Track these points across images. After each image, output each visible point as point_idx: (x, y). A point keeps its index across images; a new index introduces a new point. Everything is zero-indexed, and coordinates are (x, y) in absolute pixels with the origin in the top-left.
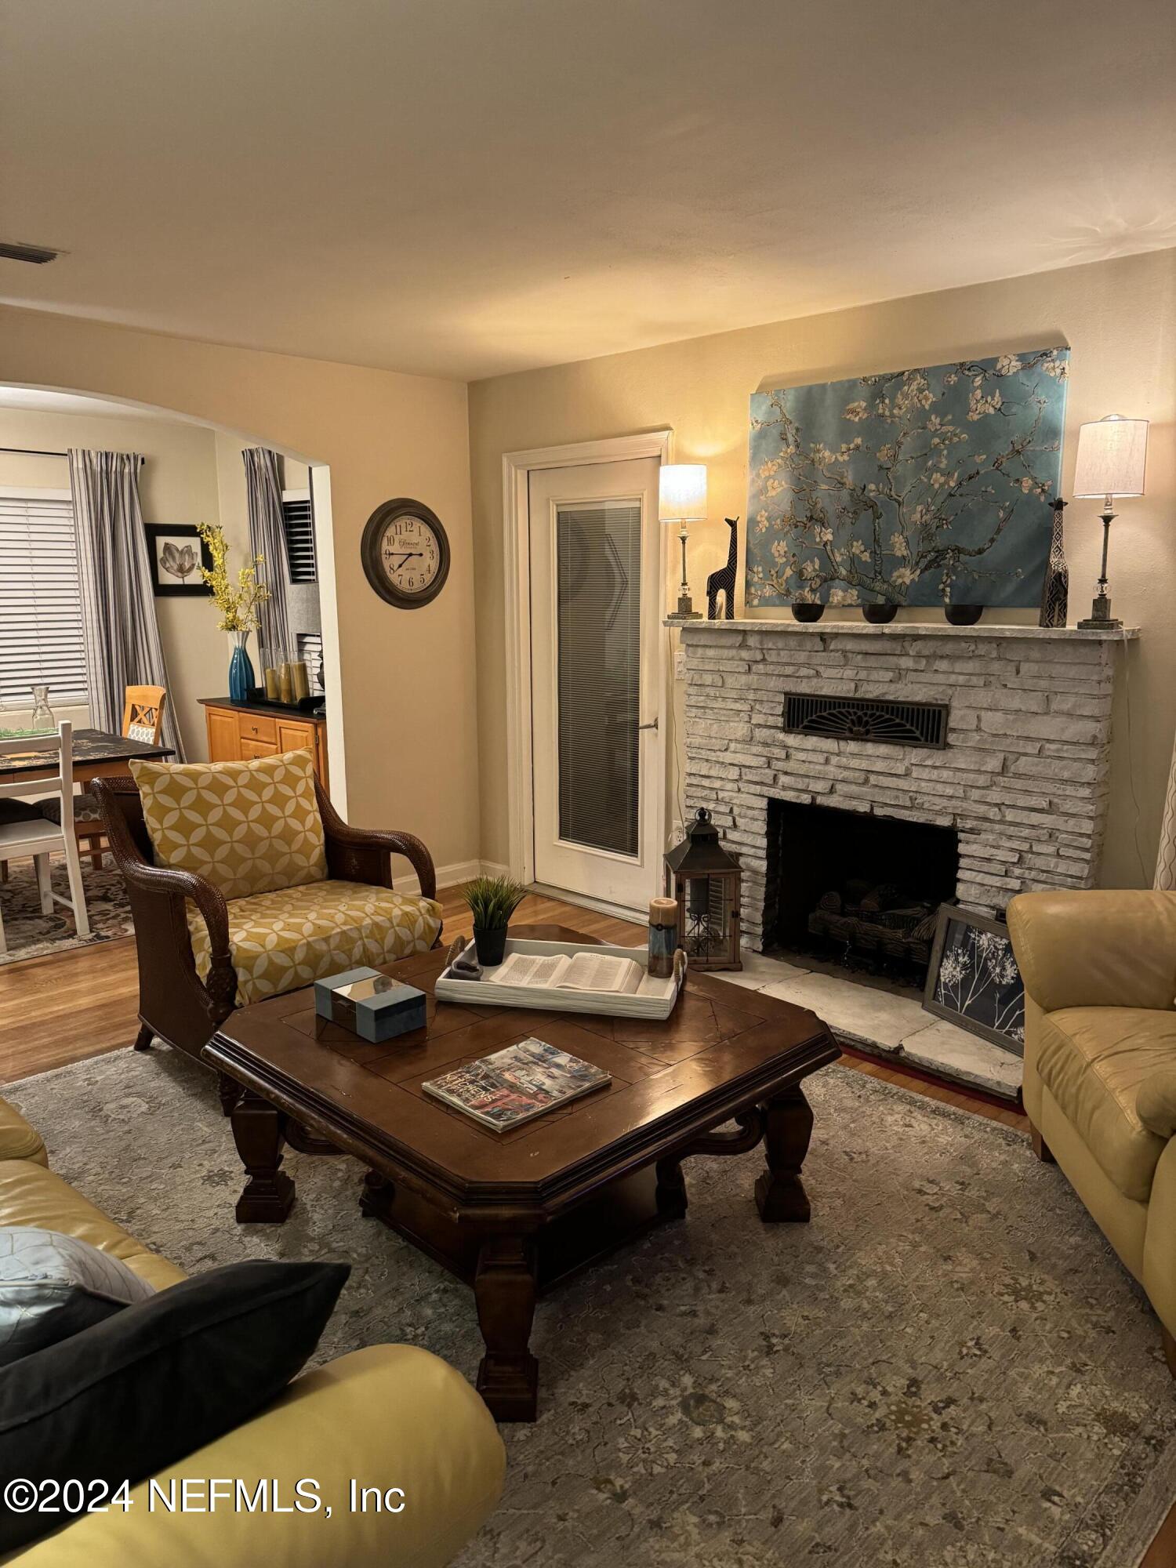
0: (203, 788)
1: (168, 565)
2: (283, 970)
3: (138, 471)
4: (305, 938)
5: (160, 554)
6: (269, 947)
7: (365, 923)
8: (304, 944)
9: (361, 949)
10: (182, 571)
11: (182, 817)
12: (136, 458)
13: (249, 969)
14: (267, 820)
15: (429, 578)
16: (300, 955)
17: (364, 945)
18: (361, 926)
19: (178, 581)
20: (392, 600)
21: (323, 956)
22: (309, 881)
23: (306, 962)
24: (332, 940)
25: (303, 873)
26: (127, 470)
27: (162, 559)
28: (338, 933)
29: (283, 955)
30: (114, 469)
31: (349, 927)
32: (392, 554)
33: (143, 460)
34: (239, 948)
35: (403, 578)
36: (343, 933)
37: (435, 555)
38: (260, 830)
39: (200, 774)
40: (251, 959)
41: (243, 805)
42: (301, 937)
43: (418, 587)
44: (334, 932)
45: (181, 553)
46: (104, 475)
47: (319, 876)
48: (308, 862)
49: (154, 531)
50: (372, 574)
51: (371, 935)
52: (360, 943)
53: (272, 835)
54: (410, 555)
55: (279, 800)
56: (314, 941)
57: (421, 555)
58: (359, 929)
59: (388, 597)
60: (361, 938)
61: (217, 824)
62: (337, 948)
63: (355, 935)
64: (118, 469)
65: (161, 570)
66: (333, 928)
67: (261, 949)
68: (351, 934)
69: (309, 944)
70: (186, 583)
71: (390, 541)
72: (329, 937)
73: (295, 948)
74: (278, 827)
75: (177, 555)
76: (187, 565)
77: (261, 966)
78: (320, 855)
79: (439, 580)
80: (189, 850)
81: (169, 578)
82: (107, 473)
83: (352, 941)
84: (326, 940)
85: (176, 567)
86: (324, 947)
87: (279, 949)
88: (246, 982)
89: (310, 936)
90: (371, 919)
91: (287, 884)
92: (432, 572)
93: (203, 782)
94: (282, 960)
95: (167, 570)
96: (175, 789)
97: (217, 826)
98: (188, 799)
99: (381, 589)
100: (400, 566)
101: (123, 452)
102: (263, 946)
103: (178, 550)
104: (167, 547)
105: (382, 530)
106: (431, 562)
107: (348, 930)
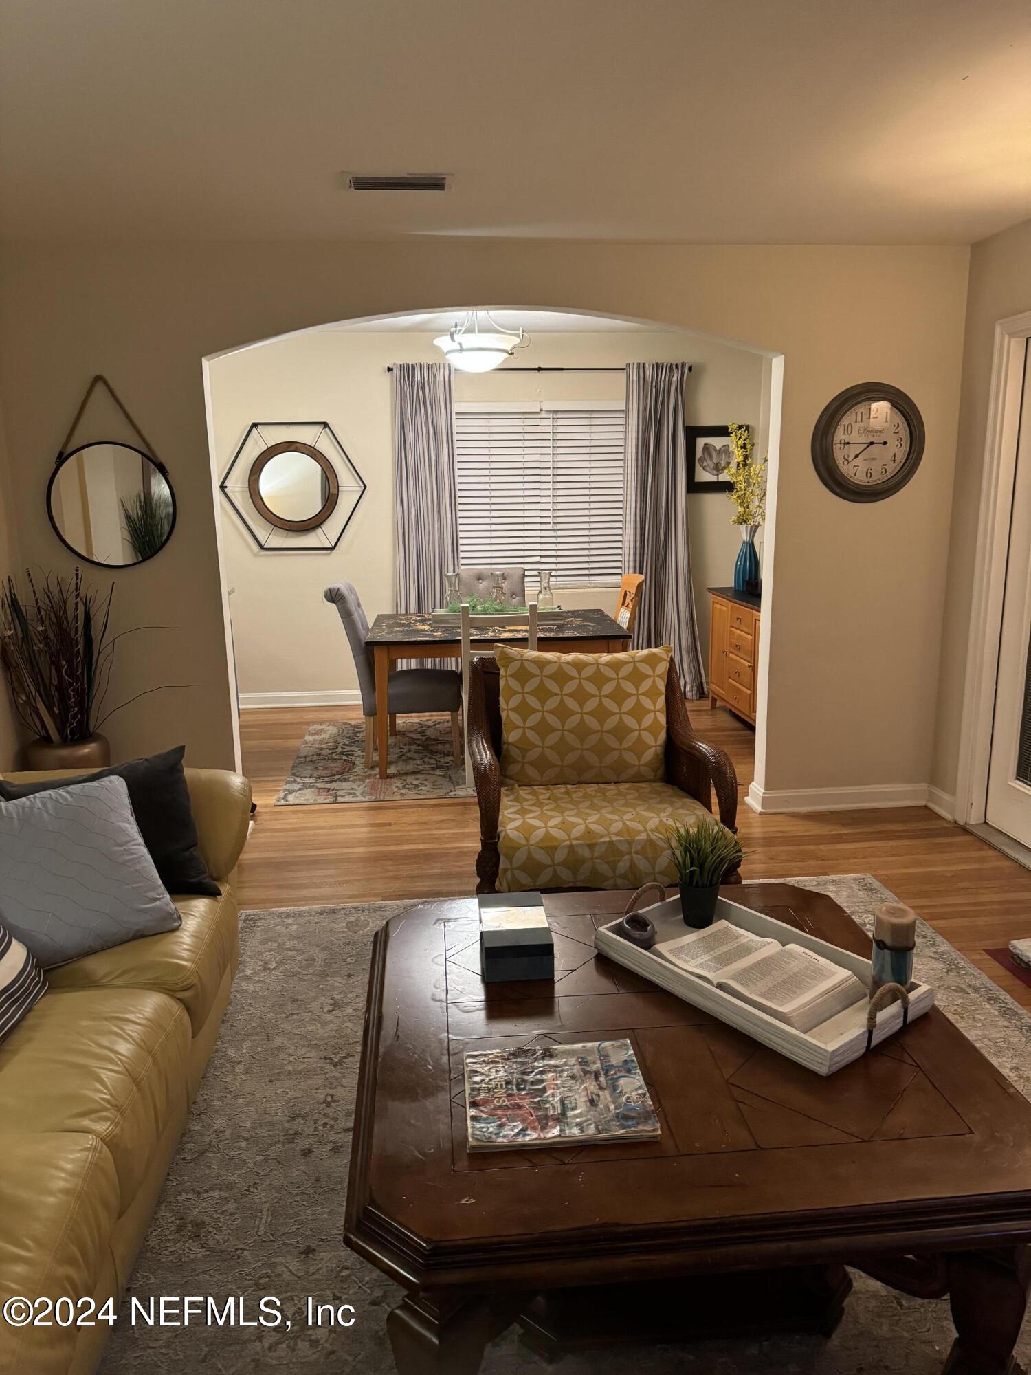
0: (546, 677)
1: (705, 464)
2: (540, 867)
3: (685, 378)
4: (570, 840)
5: (699, 454)
6: (532, 842)
7: (638, 838)
8: (567, 846)
9: (628, 865)
10: (718, 469)
11: (524, 701)
12: (683, 366)
13: (510, 858)
14: (601, 714)
15: (892, 469)
16: (560, 856)
17: (632, 860)
18: (633, 841)
19: (713, 479)
20: (843, 494)
21: (584, 862)
22: (637, 779)
23: (565, 864)
24: (597, 849)
25: (632, 772)
26: (674, 378)
27: (700, 459)
28: (604, 843)
29: (542, 851)
30: (663, 378)
31: (619, 838)
32: (848, 443)
33: (690, 369)
34: (507, 835)
35: (856, 470)
36: (611, 843)
37: (903, 443)
38: (592, 723)
39: (549, 662)
40: (515, 848)
41: (581, 696)
42: (567, 838)
43: (877, 478)
44: (602, 840)
45: (719, 452)
46: (654, 384)
47: (652, 777)
48: (639, 761)
49: (694, 433)
50: (822, 469)
51: (642, 852)
52: (627, 857)
53: (604, 729)
54: (872, 443)
55: (619, 696)
56: (577, 845)
57: (885, 443)
58: (630, 843)
59: (838, 491)
60: (630, 853)
61: (552, 712)
62: (600, 857)
63: (624, 848)
64: (667, 378)
65: (698, 468)
66: (602, 836)
67: (523, 842)
68: (619, 846)
69: (571, 846)
70: (720, 480)
71: (848, 429)
72: (596, 844)
73: (556, 848)
74: (611, 722)
75: (714, 454)
76: (723, 464)
77: (520, 858)
78: (656, 755)
79: (905, 470)
80: (524, 733)
81: (704, 476)
82: (657, 383)
83: (621, 854)
84: (591, 846)
85: (712, 465)
86: (586, 853)
87: (540, 845)
88: (505, 870)
89: (576, 839)
90: (648, 835)
91: (616, 780)
92: (897, 462)
93: (549, 670)
94: (541, 856)
95: (704, 468)
96: (523, 675)
97: (552, 713)
98: (532, 684)
99: (830, 483)
100: (857, 456)
101: (672, 362)
102: (527, 839)
103: (715, 449)
104: (706, 447)
105: (837, 419)
106: (897, 451)
107: (617, 841)
